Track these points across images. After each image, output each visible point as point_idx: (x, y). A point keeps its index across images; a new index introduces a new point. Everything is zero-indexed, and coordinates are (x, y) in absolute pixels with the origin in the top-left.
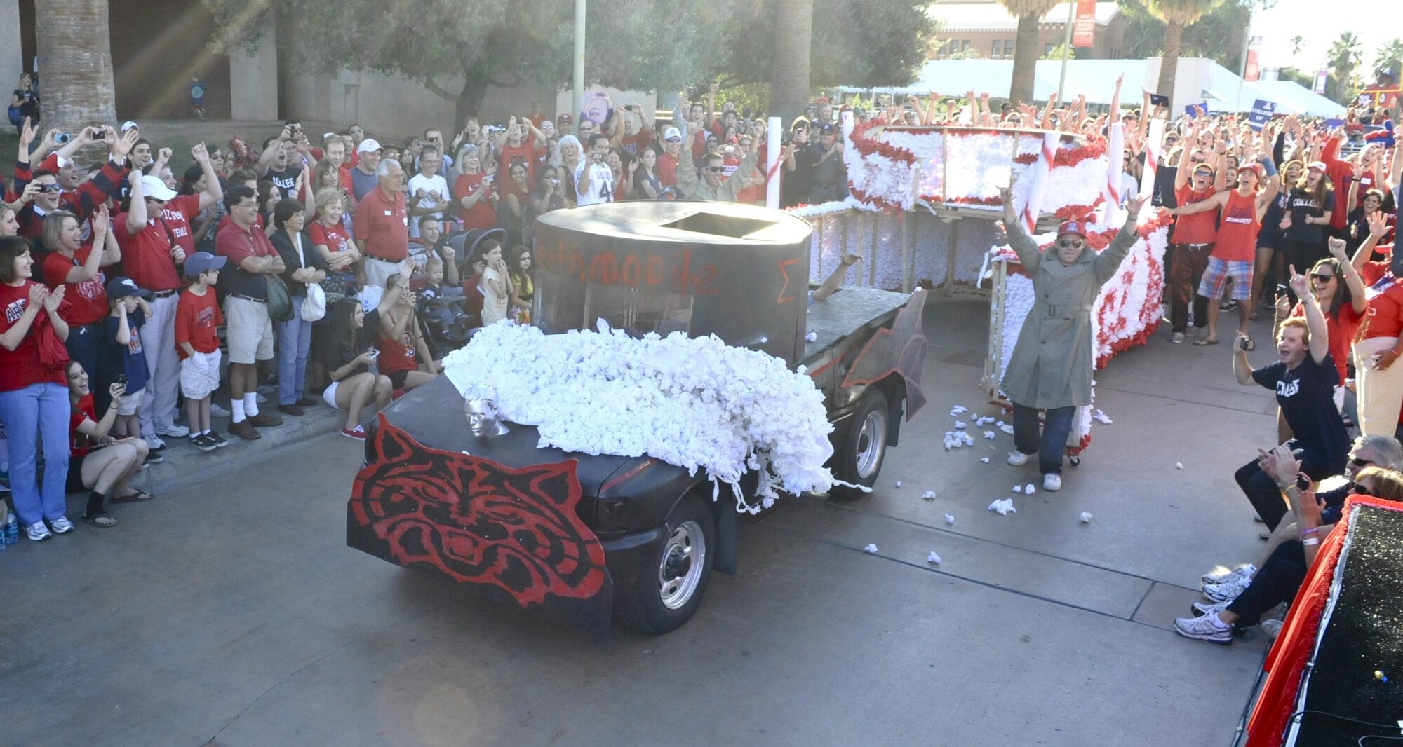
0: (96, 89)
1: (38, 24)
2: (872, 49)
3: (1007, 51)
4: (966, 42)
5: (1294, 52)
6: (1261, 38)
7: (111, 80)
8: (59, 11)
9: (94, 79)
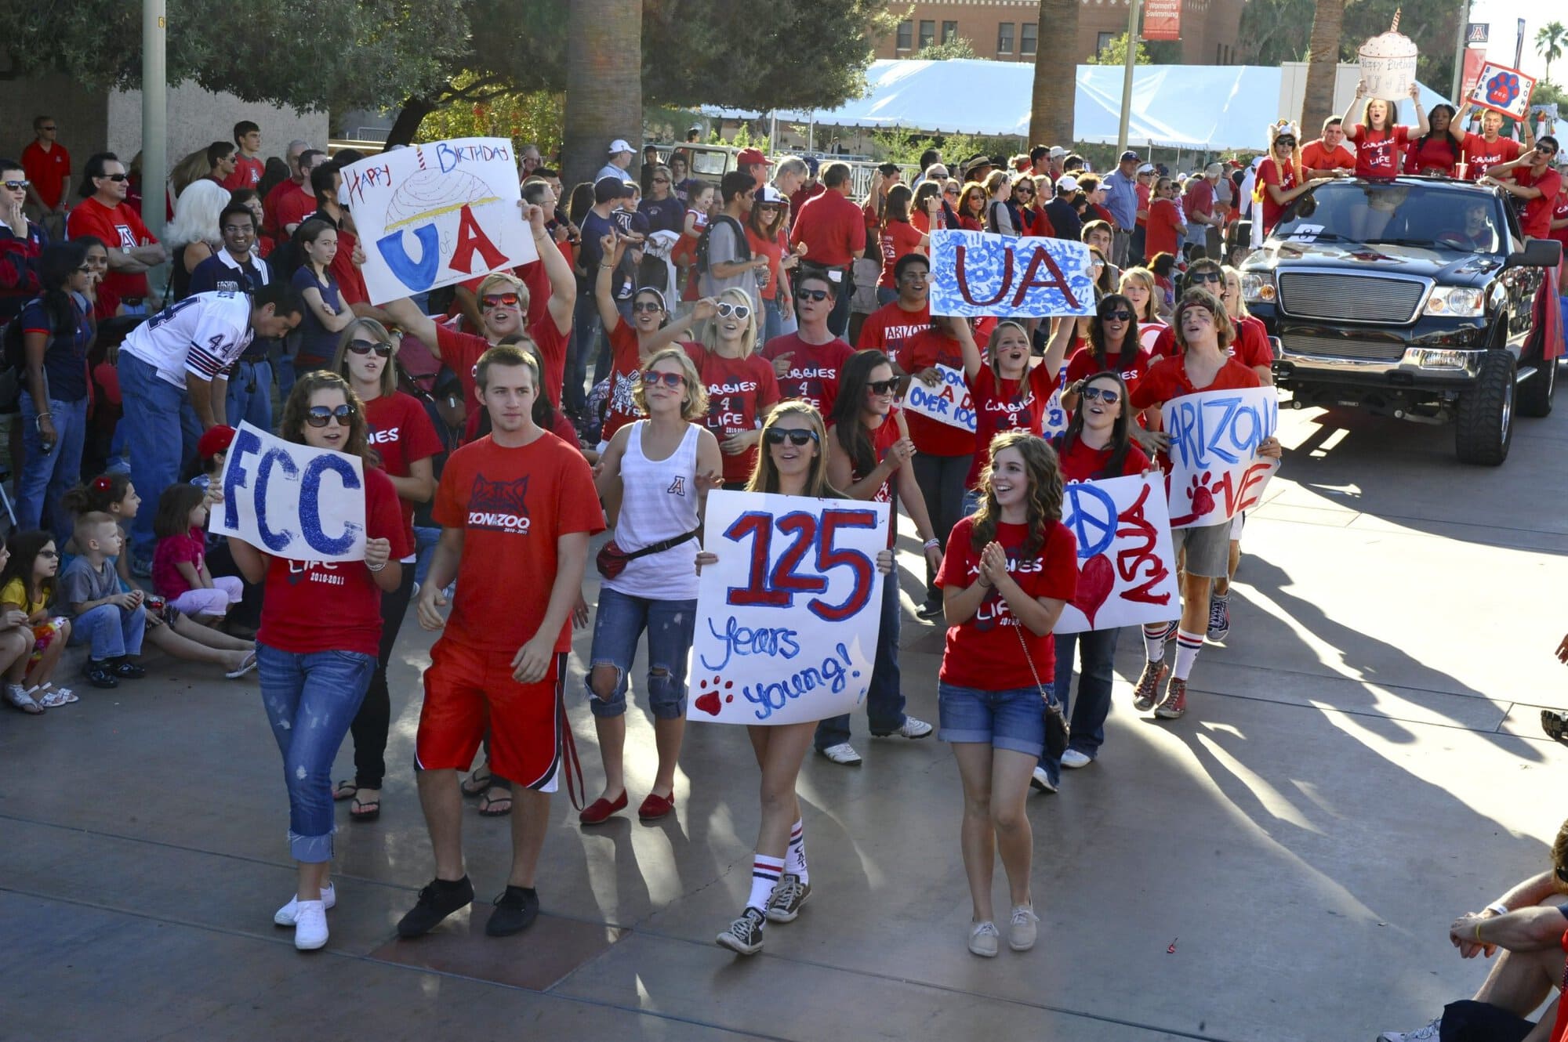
2: (766, 33)
3: (1025, 45)
4: (950, 25)
5: (1549, 56)
6: (1486, 27)
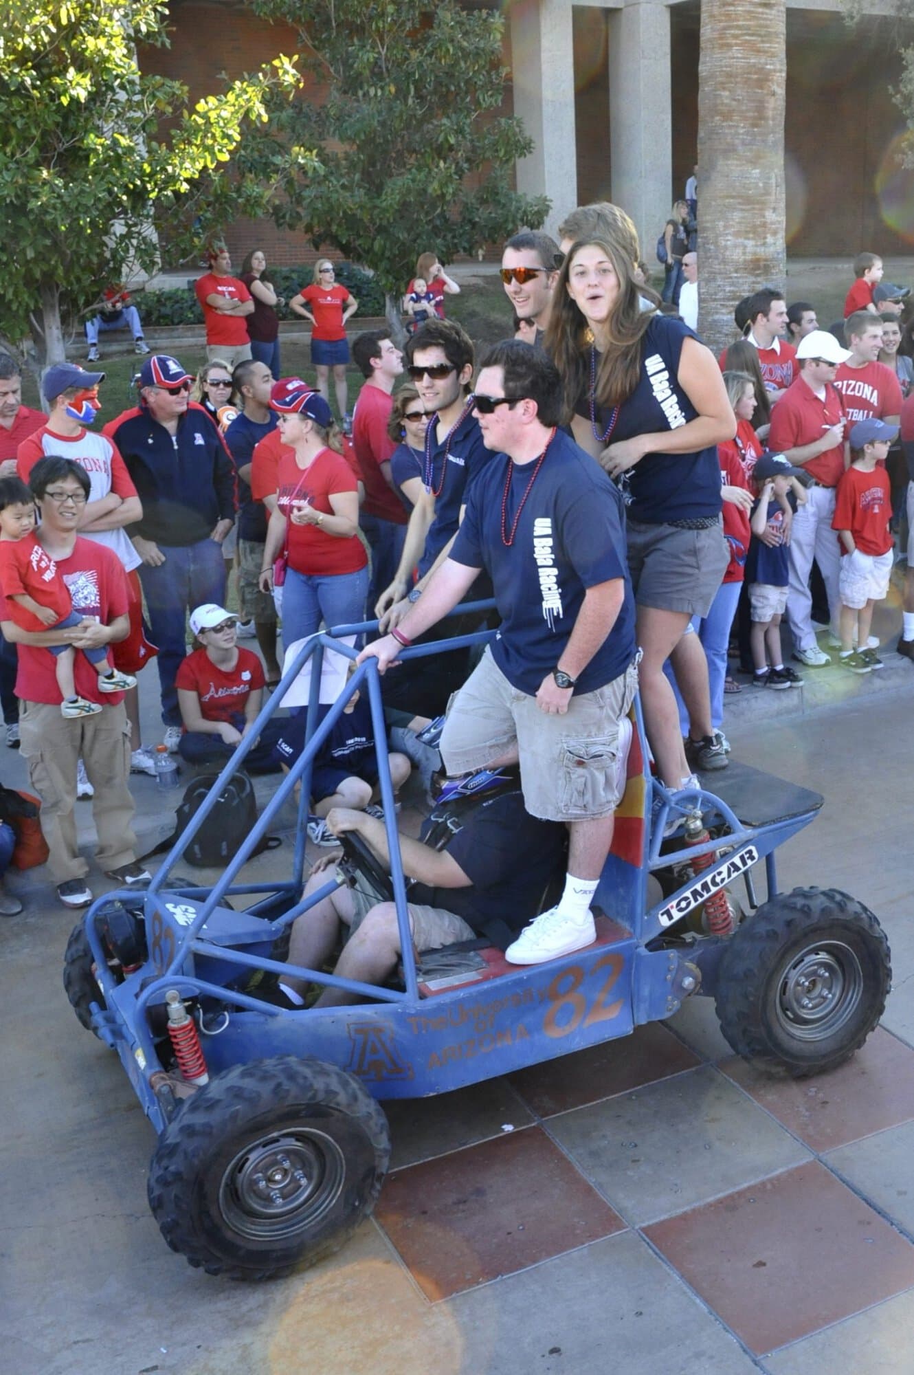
0: (764, 217)
1: (701, 134)
7: (782, 205)
8: (727, 116)
9: (763, 203)
